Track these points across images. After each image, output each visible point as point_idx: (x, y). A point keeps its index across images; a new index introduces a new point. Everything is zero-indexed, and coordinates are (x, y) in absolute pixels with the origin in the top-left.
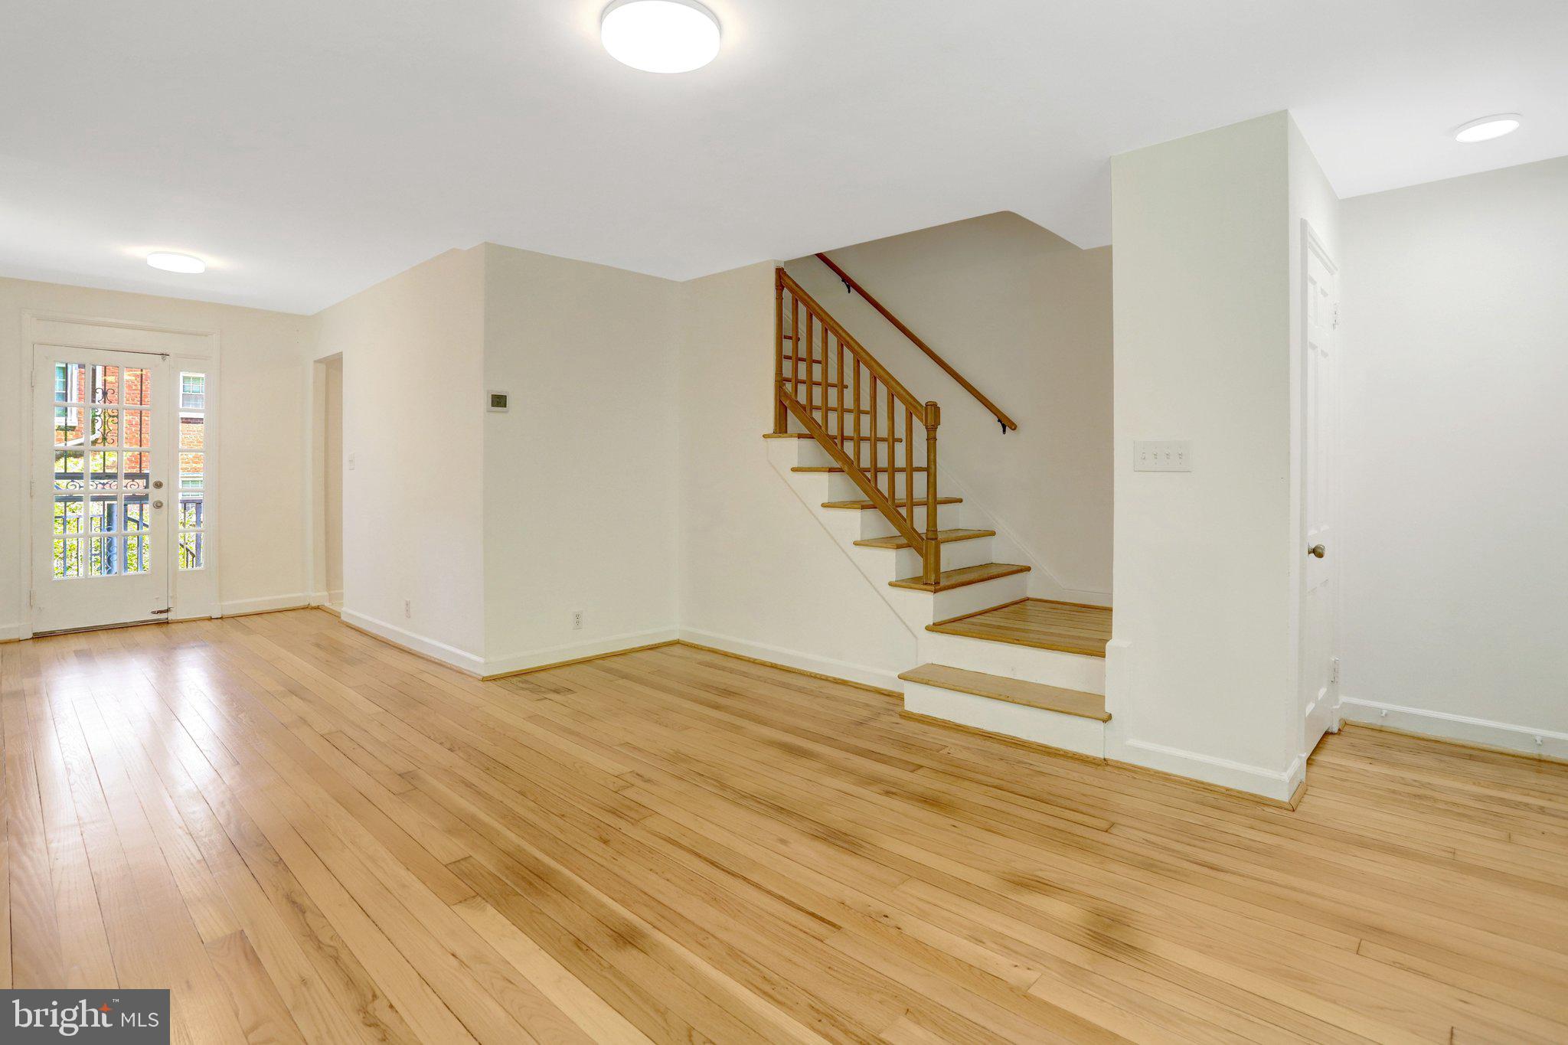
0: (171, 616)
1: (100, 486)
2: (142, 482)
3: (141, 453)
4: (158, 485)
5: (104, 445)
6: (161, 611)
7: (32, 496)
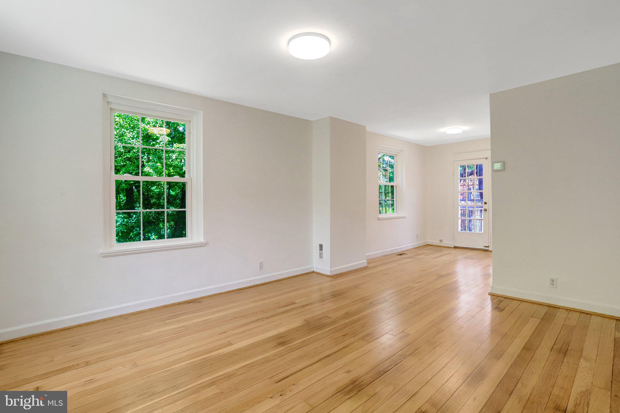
0: (489, 249)
4: (485, 203)
6: (486, 247)
7: (454, 206)
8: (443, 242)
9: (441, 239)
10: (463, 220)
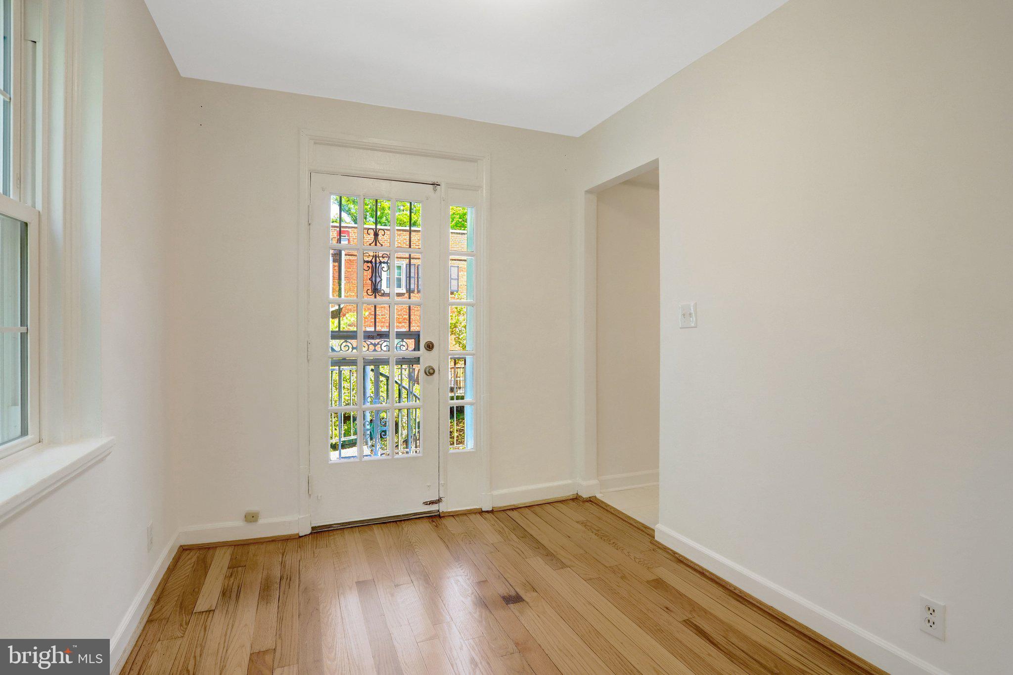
0: (443, 508)
1: (372, 347)
2: (411, 343)
3: (410, 307)
4: (430, 347)
5: (375, 297)
6: (432, 503)
7: (309, 360)
9: (253, 508)
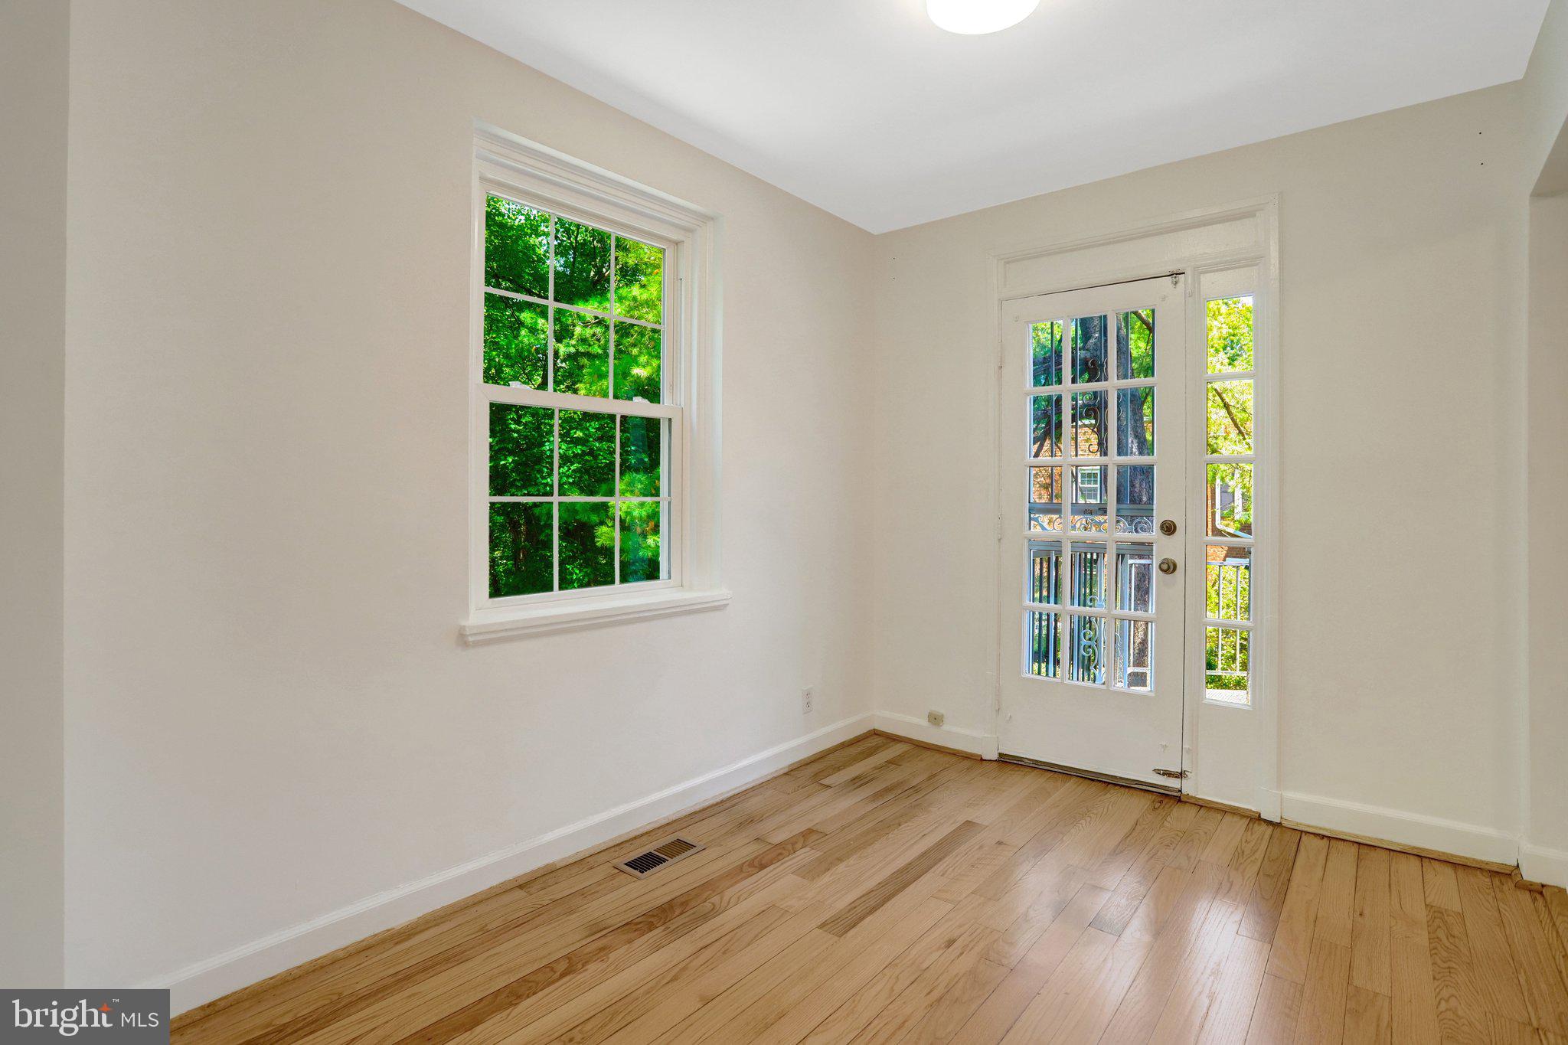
0: (1189, 788)
4: (1168, 528)
6: (1168, 774)
7: (1000, 540)
8: (946, 727)
9: (940, 709)
10: (1048, 615)
